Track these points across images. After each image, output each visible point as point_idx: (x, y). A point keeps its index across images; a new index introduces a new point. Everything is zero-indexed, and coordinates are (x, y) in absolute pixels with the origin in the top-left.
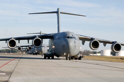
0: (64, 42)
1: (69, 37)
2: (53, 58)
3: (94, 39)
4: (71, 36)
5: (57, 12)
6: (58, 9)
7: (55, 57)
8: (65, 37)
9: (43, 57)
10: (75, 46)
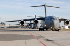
0: (51, 22)
1: (53, 19)
2: (44, 30)
3: (66, 20)
4: (54, 18)
5: (44, 6)
6: (45, 4)
7: (45, 30)
8: (51, 18)
9: (38, 30)
10: (57, 24)
